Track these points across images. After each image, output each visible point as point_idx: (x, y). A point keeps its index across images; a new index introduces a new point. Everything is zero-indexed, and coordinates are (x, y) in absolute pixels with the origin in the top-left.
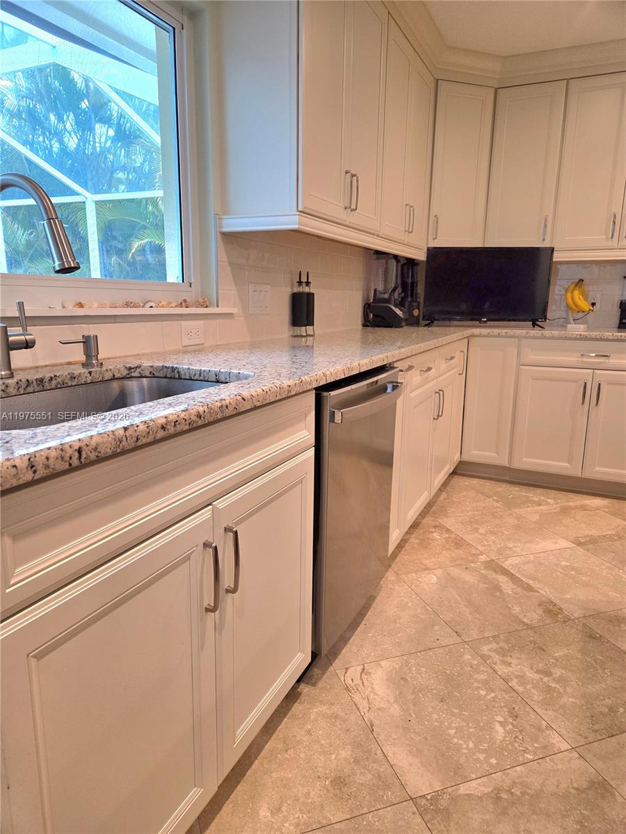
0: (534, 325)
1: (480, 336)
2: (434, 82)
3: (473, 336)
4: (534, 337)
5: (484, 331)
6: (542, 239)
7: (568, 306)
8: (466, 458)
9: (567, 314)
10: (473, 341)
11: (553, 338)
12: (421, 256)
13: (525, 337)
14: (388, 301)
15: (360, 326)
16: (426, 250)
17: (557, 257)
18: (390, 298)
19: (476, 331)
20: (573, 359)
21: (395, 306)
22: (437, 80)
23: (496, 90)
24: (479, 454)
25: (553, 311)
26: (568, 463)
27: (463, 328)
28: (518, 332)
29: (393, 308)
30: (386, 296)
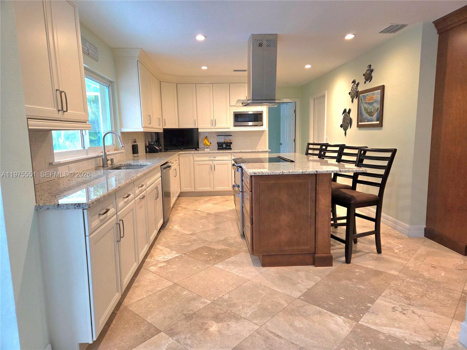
0: (196, 150)
1: (182, 154)
2: (159, 82)
3: (180, 154)
4: (197, 153)
5: (183, 152)
6: (195, 126)
7: (204, 144)
8: (182, 191)
9: (204, 146)
10: (180, 155)
11: (202, 153)
12: (162, 131)
13: (194, 154)
14: (154, 145)
15: (145, 152)
16: (162, 129)
17: (199, 131)
18: (154, 144)
19: (181, 152)
20: (207, 159)
21: (156, 146)
22: (160, 81)
23: (177, 84)
24: (185, 189)
25: (201, 145)
26: (210, 187)
27: (177, 152)
28: (192, 152)
29: (155, 147)
30: (153, 143)
